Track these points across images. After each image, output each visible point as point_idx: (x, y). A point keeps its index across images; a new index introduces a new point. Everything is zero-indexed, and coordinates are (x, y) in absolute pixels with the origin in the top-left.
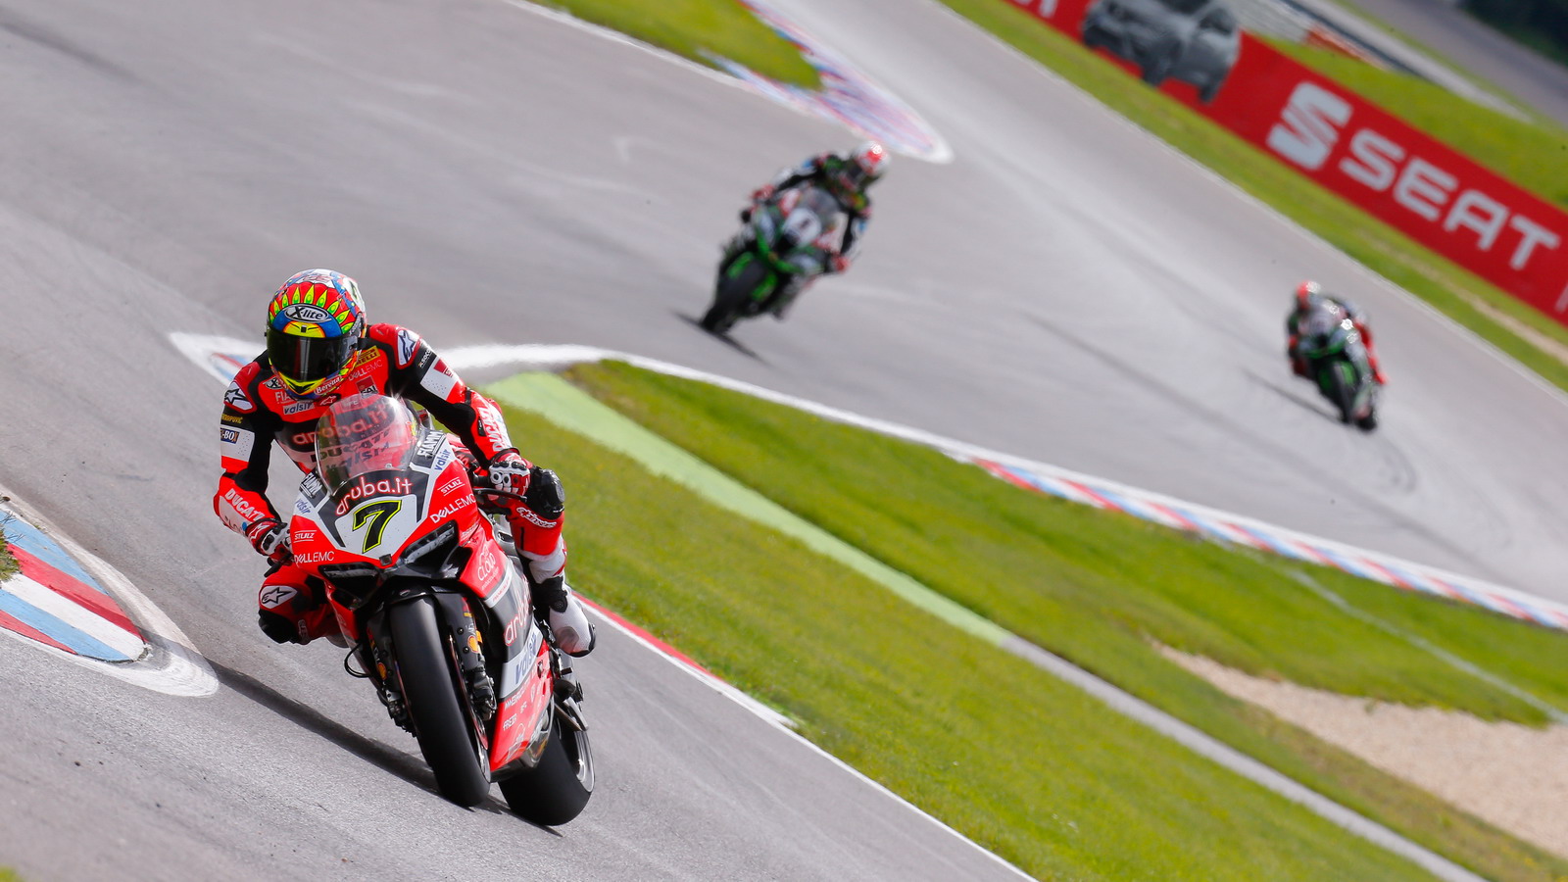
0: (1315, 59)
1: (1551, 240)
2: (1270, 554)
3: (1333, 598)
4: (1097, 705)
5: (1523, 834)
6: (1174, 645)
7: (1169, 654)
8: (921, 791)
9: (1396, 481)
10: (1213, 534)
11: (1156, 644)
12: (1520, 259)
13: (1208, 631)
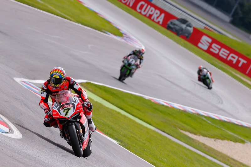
0: (205, 31)
1: (245, 62)
2: (198, 114)
3: (209, 122)
4: (169, 140)
5: (241, 161)
6: (182, 130)
7: (182, 131)
8: (140, 154)
9: (219, 102)
10: (189, 111)
11: (179, 130)
12: (240, 65)
13: (188, 128)
